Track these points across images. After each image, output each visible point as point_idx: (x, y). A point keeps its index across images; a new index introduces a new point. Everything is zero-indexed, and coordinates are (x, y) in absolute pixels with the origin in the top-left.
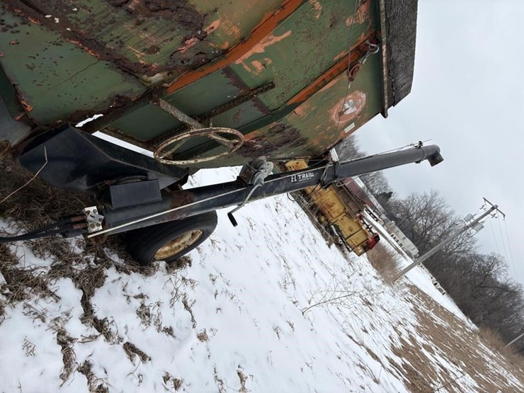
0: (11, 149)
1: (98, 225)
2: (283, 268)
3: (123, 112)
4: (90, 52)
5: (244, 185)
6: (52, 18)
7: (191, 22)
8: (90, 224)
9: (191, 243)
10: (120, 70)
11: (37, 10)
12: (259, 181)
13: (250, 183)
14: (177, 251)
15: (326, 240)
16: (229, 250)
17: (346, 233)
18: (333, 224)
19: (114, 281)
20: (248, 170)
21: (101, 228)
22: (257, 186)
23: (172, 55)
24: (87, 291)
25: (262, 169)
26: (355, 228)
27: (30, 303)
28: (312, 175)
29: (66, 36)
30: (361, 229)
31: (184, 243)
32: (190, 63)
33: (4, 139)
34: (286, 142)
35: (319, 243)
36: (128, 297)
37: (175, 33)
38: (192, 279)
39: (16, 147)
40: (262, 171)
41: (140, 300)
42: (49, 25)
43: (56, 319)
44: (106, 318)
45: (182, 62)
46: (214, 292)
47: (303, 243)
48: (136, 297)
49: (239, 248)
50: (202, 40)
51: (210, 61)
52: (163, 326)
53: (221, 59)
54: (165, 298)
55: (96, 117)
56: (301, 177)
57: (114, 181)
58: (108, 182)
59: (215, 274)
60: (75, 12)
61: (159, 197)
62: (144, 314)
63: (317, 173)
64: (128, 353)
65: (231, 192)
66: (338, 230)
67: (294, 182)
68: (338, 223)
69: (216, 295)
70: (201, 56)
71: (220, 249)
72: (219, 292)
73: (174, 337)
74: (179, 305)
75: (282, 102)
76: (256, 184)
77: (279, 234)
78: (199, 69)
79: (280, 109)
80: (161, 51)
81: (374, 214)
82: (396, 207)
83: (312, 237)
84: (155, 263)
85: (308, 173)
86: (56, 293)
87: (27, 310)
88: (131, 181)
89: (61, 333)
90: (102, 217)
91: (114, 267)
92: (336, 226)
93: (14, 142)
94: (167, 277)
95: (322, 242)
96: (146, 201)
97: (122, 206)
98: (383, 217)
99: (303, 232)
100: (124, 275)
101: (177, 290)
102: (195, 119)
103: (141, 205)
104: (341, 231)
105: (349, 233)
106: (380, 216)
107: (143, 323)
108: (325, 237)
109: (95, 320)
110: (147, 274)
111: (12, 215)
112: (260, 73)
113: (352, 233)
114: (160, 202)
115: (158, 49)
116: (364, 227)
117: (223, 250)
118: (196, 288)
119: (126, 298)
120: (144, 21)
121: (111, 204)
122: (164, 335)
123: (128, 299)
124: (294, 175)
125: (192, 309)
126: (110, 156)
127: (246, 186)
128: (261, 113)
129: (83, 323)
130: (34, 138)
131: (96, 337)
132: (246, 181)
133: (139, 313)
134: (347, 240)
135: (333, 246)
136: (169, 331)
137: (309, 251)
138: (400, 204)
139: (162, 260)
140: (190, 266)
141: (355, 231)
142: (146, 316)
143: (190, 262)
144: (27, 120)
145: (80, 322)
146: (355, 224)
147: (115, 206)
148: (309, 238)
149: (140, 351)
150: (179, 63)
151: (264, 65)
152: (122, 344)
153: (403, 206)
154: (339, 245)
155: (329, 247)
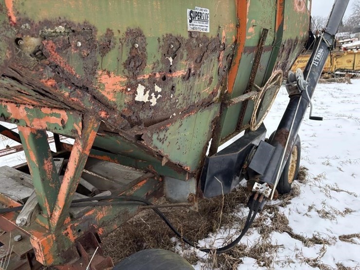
0: (196, 196)
1: (268, 189)
2: (350, 120)
3: (220, 126)
4: (192, 113)
5: (298, 96)
6: (173, 116)
7: (216, 47)
8: (264, 193)
9: (296, 158)
10: (206, 108)
11: (166, 119)
12: (304, 85)
13: (300, 91)
14: (294, 169)
15: (344, 82)
16: (311, 142)
17: (349, 66)
18: (336, 71)
19: (290, 214)
20: (290, 87)
21: (270, 190)
22: (306, 88)
23: (219, 73)
24: (287, 230)
25: (298, 78)
26: (351, 58)
27: (277, 259)
28: (321, 50)
29: (182, 117)
30: (355, 54)
31: (293, 162)
32: (227, 67)
33: (188, 195)
34: (289, 52)
35: (344, 88)
36: (306, 214)
37: (213, 61)
38: (319, 174)
39: (197, 193)
40: (299, 78)
41: (313, 210)
42: (174, 120)
43: (297, 256)
44: (313, 234)
45: (224, 71)
46: (338, 169)
47: (336, 97)
48: (309, 211)
49: (314, 136)
50: (224, 49)
51: (233, 55)
52: (342, 211)
53: (237, 48)
54: (322, 197)
55: (210, 143)
56: (318, 58)
57: (246, 162)
58: (245, 166)
59: (325, 160)
60: (178, 102)
61: (273, 148)
62: (325, 215)
63: (323, 47)
64: (348, 241)
65: (298, 106)
66: (342, 70)
67: (318, 65)
68: (338, 67)
69: (340, 169)
70: (228, 58)
71: (307, 147)
72: (340, 167)
73: (355, 211)
74: (333, 193)
75: (273, 33)
76: (305, 88)
77: (319, 107)
78: (232, 65)
79: (275, 39)
80: (214, 77)
81: (345, 41)
82: (352, 23)
83: (335, 90)
84: (292, 186)
85: (318, 52)
86: (278, 244)
87: (280, 265)
88: (253, 154)
89: (308, 261)
90: (266, 184)
91: (280, 207)
92: (338, 70)
93: (194, 191)
94: (307, 186)
95: (343, 86)
96: (270, 156)
97: (264, 170)
98: (352, 35)
99: (328, 93)
100: (289, 206)
101: (320, 187)
102: (247, 92)
103: (270, 160)
104: (345, 69)
105: (351, 64)
106: (350, 38)
107: (331, 220)
108: (341, 81)
109: (311, 240)
110: (298, 194)
111: (217, 227)
112: (255, 33)
113: (352, 62)
114: (276, 149)
115: (212, 78)
116: (355, 51)
117: (309, 146)
118: (327, 177)
119: (305, 216)
120: (200, 71)
121: (259, 174)
122: (348, 215)
123: (307, 215)
124: (313, 61)
125: (341, 188)
126: (235, 152)
127: (300, 95)
128: (269, 51)
129: (309, 247)
130: (200, 181)
131: (323, 248)
132: (296, 93)
133: (323, 217)
134: (355, 69)
135: (352, 80)
136: (347, 211)
137: (346, 97)
138: (353, 18)
139: (293, 180)
140: (307, 170)
141: (353, 59)
142: (328, 215)
143: (304, 168)
144: (191, 175)
145: (306, 247)
146: (348, 56)
147: (261, 173)
148: (335, 92)
149: (352, 235)
150: (223, 73)
151: (253, 26)
152: (338, 240)
153: (357, 17)
154: (353, 77)
155: (350, 83)
